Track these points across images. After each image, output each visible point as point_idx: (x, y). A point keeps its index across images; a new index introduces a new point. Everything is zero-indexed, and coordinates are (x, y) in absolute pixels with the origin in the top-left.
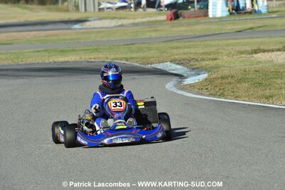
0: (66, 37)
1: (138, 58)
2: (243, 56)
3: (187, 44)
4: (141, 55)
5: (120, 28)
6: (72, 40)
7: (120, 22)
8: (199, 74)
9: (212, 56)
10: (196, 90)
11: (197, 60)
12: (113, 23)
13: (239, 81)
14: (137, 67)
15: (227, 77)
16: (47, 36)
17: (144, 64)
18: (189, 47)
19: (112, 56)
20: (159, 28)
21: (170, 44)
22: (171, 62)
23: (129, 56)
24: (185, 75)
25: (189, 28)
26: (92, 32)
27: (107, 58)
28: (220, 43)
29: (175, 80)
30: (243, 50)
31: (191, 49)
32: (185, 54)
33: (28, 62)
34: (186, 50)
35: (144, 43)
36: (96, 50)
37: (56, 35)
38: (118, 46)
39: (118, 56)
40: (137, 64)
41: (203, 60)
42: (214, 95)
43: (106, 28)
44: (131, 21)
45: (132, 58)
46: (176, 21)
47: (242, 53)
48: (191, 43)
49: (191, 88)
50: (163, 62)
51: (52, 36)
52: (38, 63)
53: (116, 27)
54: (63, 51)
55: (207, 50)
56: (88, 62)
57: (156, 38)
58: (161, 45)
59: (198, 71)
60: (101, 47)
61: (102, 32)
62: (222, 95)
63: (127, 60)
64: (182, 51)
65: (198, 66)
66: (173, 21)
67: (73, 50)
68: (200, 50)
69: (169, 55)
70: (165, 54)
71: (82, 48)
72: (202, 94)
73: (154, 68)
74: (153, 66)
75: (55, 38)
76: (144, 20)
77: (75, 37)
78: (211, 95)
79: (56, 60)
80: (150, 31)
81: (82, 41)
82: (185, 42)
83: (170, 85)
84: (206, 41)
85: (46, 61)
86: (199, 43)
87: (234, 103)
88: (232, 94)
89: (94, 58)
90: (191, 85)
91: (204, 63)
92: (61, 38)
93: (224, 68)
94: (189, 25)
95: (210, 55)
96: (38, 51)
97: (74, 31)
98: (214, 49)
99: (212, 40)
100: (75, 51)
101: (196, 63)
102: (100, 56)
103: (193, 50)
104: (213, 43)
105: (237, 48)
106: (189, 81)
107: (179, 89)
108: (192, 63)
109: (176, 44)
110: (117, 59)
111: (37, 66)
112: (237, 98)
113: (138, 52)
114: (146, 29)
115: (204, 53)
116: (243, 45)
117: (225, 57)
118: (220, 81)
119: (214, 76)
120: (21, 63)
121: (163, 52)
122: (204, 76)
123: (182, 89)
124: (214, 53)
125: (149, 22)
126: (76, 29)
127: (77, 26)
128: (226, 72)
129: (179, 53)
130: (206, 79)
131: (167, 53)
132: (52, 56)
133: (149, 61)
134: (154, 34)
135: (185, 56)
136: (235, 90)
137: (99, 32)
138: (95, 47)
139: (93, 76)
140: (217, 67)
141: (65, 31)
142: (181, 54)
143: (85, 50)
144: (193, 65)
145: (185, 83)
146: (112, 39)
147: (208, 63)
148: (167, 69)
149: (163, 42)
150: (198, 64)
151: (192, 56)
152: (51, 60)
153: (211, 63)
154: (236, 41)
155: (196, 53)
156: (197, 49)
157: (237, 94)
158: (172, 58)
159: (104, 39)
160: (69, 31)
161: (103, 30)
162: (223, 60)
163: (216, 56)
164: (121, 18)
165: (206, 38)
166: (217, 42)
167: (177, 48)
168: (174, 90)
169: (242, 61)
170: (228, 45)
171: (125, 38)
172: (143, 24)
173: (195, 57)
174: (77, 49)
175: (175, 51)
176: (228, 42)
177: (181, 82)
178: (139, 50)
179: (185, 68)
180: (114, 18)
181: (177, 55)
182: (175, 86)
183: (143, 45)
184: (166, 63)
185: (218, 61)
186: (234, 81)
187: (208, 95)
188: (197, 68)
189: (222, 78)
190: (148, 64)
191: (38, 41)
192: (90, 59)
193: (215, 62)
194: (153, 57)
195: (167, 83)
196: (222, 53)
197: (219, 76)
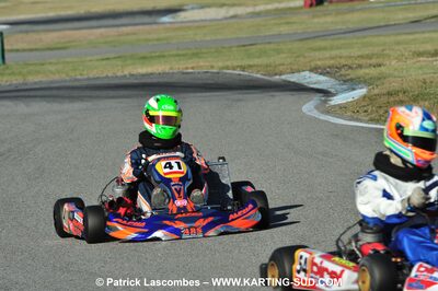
0: (149, 37)
1: (257, 66)
2: (421, 59)
3: (336, 43)
4: (264, 61)
5: (233, 21)
6: (158, 40)
7: (232, 11)
8: (354, 89)
9: (374, 61)
10: (349, 114)
11: (350, 68)
12: (222, 13)
13: (416, 98)
14: (258, 79)
15: (396, 93)
16: (120, 35)
17: (270, 75)
18: (338, 48)
19: (220, 64)
20: (292, 20)
21: (310, 44)
22: (311, 70)
23: (246, 62)
24: (332, 90)
25: (338, 19)
26: (189, 27)
27: (212, 67)
28: (387, 40)
29: (317, 98)
30: (421, 50)
31: (342, 51)
32: (332, 58)
33: (91, 76)
34: (334, 53)
35: (270, 43)
36: (196, 55)
37: (134, 34)
38: (231, 47)
39: (229, 63)
40: (259, 76)
41: (360, 66)
42: (378, 121)
43: (210, 21)
44: (250, 10)
45: (250, 66)
46: (319, 8)
47: (420, 54)
48: (343, 42)
49: (341, 110)
50: (299, 71)
51: (128, 34)
52: (107, 77)
53: (226, 18)
54: (144, 58)
55: (366, 51)
56: (184, 73)
57: (288, 34)
58: (297, 45)
59: (351, 83)
60: (204, 51)
61: (205, 27)
63: (243, 68)
64: (327, 54)
65: (352, 76)
66: (314, 8)
67: (159, 57)
68: (356, 52)
69: (308, 60)
70: (302, 59)
71: (174, 52)
72: (361, 121)
73: (285, 81)
74: (283, 77)
75: (134, 37)
76: (269, 7)
77: (163, 35)
78: (372, 120)
79: (135, 72)
80: (278, 25)
81: (174, 41)
82: (332, 39)
83: (309, 107)
84: (365, 37)
85: (119, 74)
86: (355, 41)
89: (192, 68)
90: (343, 107)
91: (361, 72)
92: (142, 37)
93: (391, 79)
94: (338, 13)
95: (371, 58)
96: (108, 59)
97: (161, 27)
98: (376, 50)
100: (164, 56)
101: (350, 71)
102: (202, 64)
103: (345, 52)
104: (375, 40)
105: (413, 48)
106: (337, 100)
107: (322, 113)
108: (343, 72)
109: (318, 43)
110: (227, 68)
111: (106, 82)
113: (259, 57)
114: (272, 22)
115: (362, 57)
116: (422, 43)
117: (393, 62)
118: (384, 99)
119: (376, 91)
120: (79, 77)
121: (298, 57)
122: (360, 92)
123: (328, 112)
124: (378, 56)
125: (276, 10)
126: (164, 23)
127: (166, 19)
128: (395, 85)
129: (324, 58)
130: (364, 97)
131: (305, 57)
132: (128, 65)
133: (277, 71)
134: (284, 29)
135: (332, 62)
137: (198, 27)
138: (195, 51)
139: (192, 95)
140: (382, 77)
141: (147, 27)
142: (326, 59)
143: (178, 55)
144: (345, 76)
145: (332, 103)
146: (219, 37)
147: (367, 71)
148: (304, 82)
149: (301, 40)
150: (352, 74)
151: (343, 62)
152: (126, 73)
153: (373, 72)
154: (411, 37)
155: (350, 57)
156: (351, 50)
158: (313, 65)
159: (208, 38)
160: (154, 27)
161: (207, 23)
162: (392, 66)
163: (380, 61)
164: (234, 5)
165: (364, 33)
166: (381, 38)
167: (320, 49)
168: (316, 114)
169: (421, 68)
170: (398, 43)
171: (240, 36)
172: (268, 13)
173: (349, 62)
174: (166, 54)
175: (317, 53)
176: (399, 38)
177: (325, 102)
178: (262, 53)
179: (333, 80)
180: (223, 5)
181: (319, 59)
182: (317, 108)
183: (268, 46)
184: (303, 73)
185: (383, 68)
186: (407, 99)
187: (367, 122)
188: (351, 80)
189: (389, 94)
190: (276, 74)
191: (106, 43)
192: (187, 68)
193: (378, 69)
194: (283, 65)
195: (305, 103)
196: (389, 56)
197: (385, 91)
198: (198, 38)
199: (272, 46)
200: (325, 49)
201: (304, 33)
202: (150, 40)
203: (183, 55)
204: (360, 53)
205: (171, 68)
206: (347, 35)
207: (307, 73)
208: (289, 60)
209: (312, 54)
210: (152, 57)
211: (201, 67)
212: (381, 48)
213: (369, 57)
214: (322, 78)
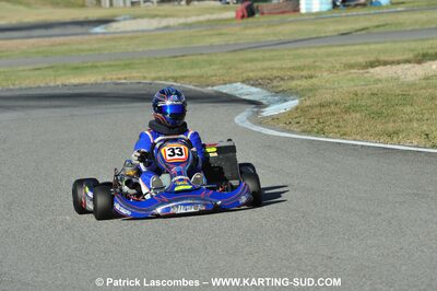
0: (81, 47)
2: (352, 71)
3: (267, 54)
4: (196, 72)
5: (165, 31)
6: (90, 50)
7: (164, 22)
8: (286, 101)
9: (305, 73)
10: (281, 125)
12: (154, 24)
13: (347, 110)
15: (328, 105)
16: (52, 45)
17: (201, 86)
18: (271, 60)
19: (153, 75)
20: (224, 31)
21: (242, 55)
22: (243, 82)
23: (178, 73)
24: (264, 102)
25: (270, 30)
27: (145, 78)
28: (319, 51)
29: (249, 109)
30: (353, 62)
31: (273, 63)
32: (264, 69)
33: (24, 86)
34: (266, 64)
35: (201, 54)
36: (129, 66)
37: (65, 44)
38: (162, 58)
39: (161, 74)
40: (191, 87)
41: (292, 78)
42: (309, 133)
43: (142, 31)
44: (182, 21)
45: (183, 77)
46: (250, 20)
47: (351, 66)
48: (275, 53)
49: (274, 121)
50: (231, 82)
51: (60, 44)
52: (39, 87)
53: (158, 29)
54: (77, 68)
55: (298, 63)
56: (116, 84)
57: (220, 46)
58: (229, 56)
59: (284, 95)
60: (137, 61)
61: (137, 38)
62: (321, 132)
63: (175, 79)
64: (259, 65)
65: (284, 88)
66: (245, 20)
67: (91, 67)
68: (287, 64)
69: (240, 71)
70: (234, 71)
71: (105, 63)
72: (292, 132)
73: (216, 92)
74: (215, 88)
75: (65, 47)
76: (201, 18)
77: (95, 46)
78: (304, 132)
79: (67, 82)
80: (210, 36)
81: (106, 52)
82: (264, 51)
83: (242, 118)
84: (297, 49)
85: (52, 84)
86: (286, 52)
87: (339, 144)
88: (336, 130)
89: (125, 79)
90: (274, 118)
91: (293, 84)
92: (74, 47)
93: (323, 91)
94: (270, 25)
95: (302, 70)
96: (39, 69)
97: (94, 37)
98: (308, 61)
99: (306, 48)
100: (96, 67)
101: (282, 83)
102: (134, 74)
103: (276, 64)
104: (306, 51)
105: (345, 60)
106: (271, 111)
107: (255, 124)
108: (275, 83)
109: (249, 55)
110: (160, 79)
111: (38, 92)
112: (344, 135)
113: (192, 68)
114: (204, 33)
115: (294, 68)
116: (352, 55)
117: (325, 74)
118: (317, 110)
119: (308, 103)
120: (11, 87)
121: (230, 68)
122: (293, 103)
123: (259, 123)
124: (309, 67)
126: (97, 34)
127: (99, 29)
128: (327, 97)
129: (255, 69)
130: (297, 108)
131: (237, 69)
132: (61, 75)
133: (209, 82)
134: (216, 41)
135: (264, 73)
136: (341, 124)
137: (131, 38)
138: (127, 62)
140: (314, 89)
141: (79, 38)
142: (258, 70)
143: (111, 66)
144: (277, 87)
145: (265, 114)
146: (153, 48)
147: (299, 82)
148: (236, 93)
150: (284, 85)
151: (275, 73)
152: (59, 83)
153: (304, 83)
154: (341, 49)
155: (282, 69)
156: (282, 62)
157: (344, 130)
158: (245, 76)
159: (140, 50)
160: (87, 37)
161: (138, 34)
162: (323, 78)
163: (312, 72)
166: (312, 50)
167: (252, 60)
168: (248, 125)
169: (353, 80)
170: (329, 55)
171: (173, 47)
172: (199, 24)
173: (280, 74)
174: (99, 64)
175: (249, 65)
176: (330, 50)
177: (257, 113)
178: (194, 65)
179: (265, 91)
180: (154, 16)
181: (252, 71)
182: (249, 119)
183: (200, 57)
184: (235, 84)
185: (314, 80)
186: (339, 111)
187: (300, 133)
188: (283, 91)
189: (322, 106)
190: (208, 86)
191: (38, 52)
192: (120, 79)
193: (310, 81)
194: (215, 76)
195: (237, 115)
196: (320, 68)
197: (316, 103)
198: (130, 49)
199: (205, 57)
200: (257, 60)
201: (236, 44)
202: (82, 51)
203: (115, 66)
204: (292, 65)
205: (104, 79)
206: (279, 47)
207: (239, 85)
208: (221, 72)
209: (244, 66)
210: (83, 68)
211: (134, 78)
212: (312, 60)
213: (301, 68)
214: (254, 89)
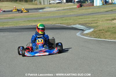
0: (36, 15)
1: (65, 23)
2: (108, 21)
3: (85, 17)
4: (66, 22)
5: (58, 11)
6: (38, 16)
7: (58, 9)
8: (90, 29)
9: (95, 22)
10: (89, 36)
12: (55, 9)
13: (106, 32)
14: (65, 27)
15: (101, 30)
17: (68, 25)
18: (86, 18)
19: (55, 22)
20: (74, 11)
21: (79, 17)
22: (79, 24)
23: (62, 22)
24: (84, 29)
25: (86, 11)
26: (46, 13)
27: (53, 23)
28: (99, 16)
29: (80, 32)
30: (108, 19)
31: (87, 19)
32: (84, 21)
33: (21, 26)
34: (85, 20)
36: (48, 20)
37: (32, 14)
38: (57, 18)
39: (57, 22)
40: (65, 26)
41: (92, 23)
42: (96, 38)
43: (52, 11)
44: (63, 8)
45: (63, 23)
46: (81, 8)
47: (108, 20)
49: (87, 35)
50: (75, 24)
51: (30, 15)
52: (25, 26)
53: (56, 10)
54: (35, 21)
55: (93, 19)
57: (73, 15)
58: (75, 18)
59: (90, 28)
60: (50, 19)
61: (51, 13)
62: (99, 37)
63: (61, 24)
64: (83, 20)
65: (90, 26)
66: (79, 8)
69: (78, 21)
71: (43, 20)
72: (91, 37)
73: (72, 27)
74: (71, 26)
76: (68, 8)
77: (40, 15)
78: (95, 37)
79: (32, 25)
80: (70, 12)
81: (43, 17)
82: (84, 16)
83: (78, 34)
84: (93, 15)
85: (28, 25)
86: (90, 16)
87: (104, 41)
88: (103, 37)
89: (48, 24)
90: (87, 34)
91: (92, 25)
92: (34, 15)
94: (86, 9)
96: (25, 21)
97: (39, 13)
98: (96, 19)
99: (95, 15)
100: (40, 21)
101: (89, 24)
102: (50, 22)
103: (88, 20)
104: (96, 16)
105: (106, 18)
106: (86, 32)
108: (87, 25)
109: (81, 17)
110: (57, 24)
111: (24, 27)
112: (105, 38)
113: (65, 21)
114: (69, 11)
115: (92, 21)
116: (108, 17)
118: (98, 32)
119: (96, 30)
120: (17, 26)
121: (75, 21)
122: (92, 30)
123: (83, 35)
124: (96, 20)
125: (70, 8)
126: (40, 12)
127: (41, 11)
128: (101, 28)
129: (82, 21)
130: (93, 31)
132: (31, 23)
133: (70, 24)
134: (72, 13)
136: (105, 35)
138: (48, 19)
140: (97, 26)
143: (44, 20)
145: (84, 33)
146: (55, 15)
147: (93, 24)
148: (77, 27)
149: (76, 16)
151: (87, 22)
152: (30, 25)
153: (95, 25)
154: (105, 15)
157: (105, 37)
158: (79, 23)
159: (52, 16)
160: (37, 13)
161: (51, 12)
162: (100, 23)
163: (97, 22)
164: (58, 7)
166: (97, 16)
168: (80, 36)
169: (108, 24)
170: (102, 17)
171: (60, 15)
172: (67, 9)
173: (89, 22)
174: (41, 20)
175: (80, 20)
176: (102, 16)
177: (83, 32)
178: (66, 20)
179: (85, 27)
180: (56, 7)
181: (81, 21)
182: (80, 34)
183: (67, 18)
185: (98, 24)
186: (104, 32)
187: (94, 38)
189: (100, 30)
191: (25, 17)
192: (46, 24)
196: (99, 20)
197: (98, 30)
198: (49, 16)
199: (69, 18)
201: (77, 14)
203: (45, 20)
204: (92, 20)
206: (88, 15)
207: (78, 25)
208: (73, 22)
211: (50, 23)
212: (97, 18)
214: (82, 26)
